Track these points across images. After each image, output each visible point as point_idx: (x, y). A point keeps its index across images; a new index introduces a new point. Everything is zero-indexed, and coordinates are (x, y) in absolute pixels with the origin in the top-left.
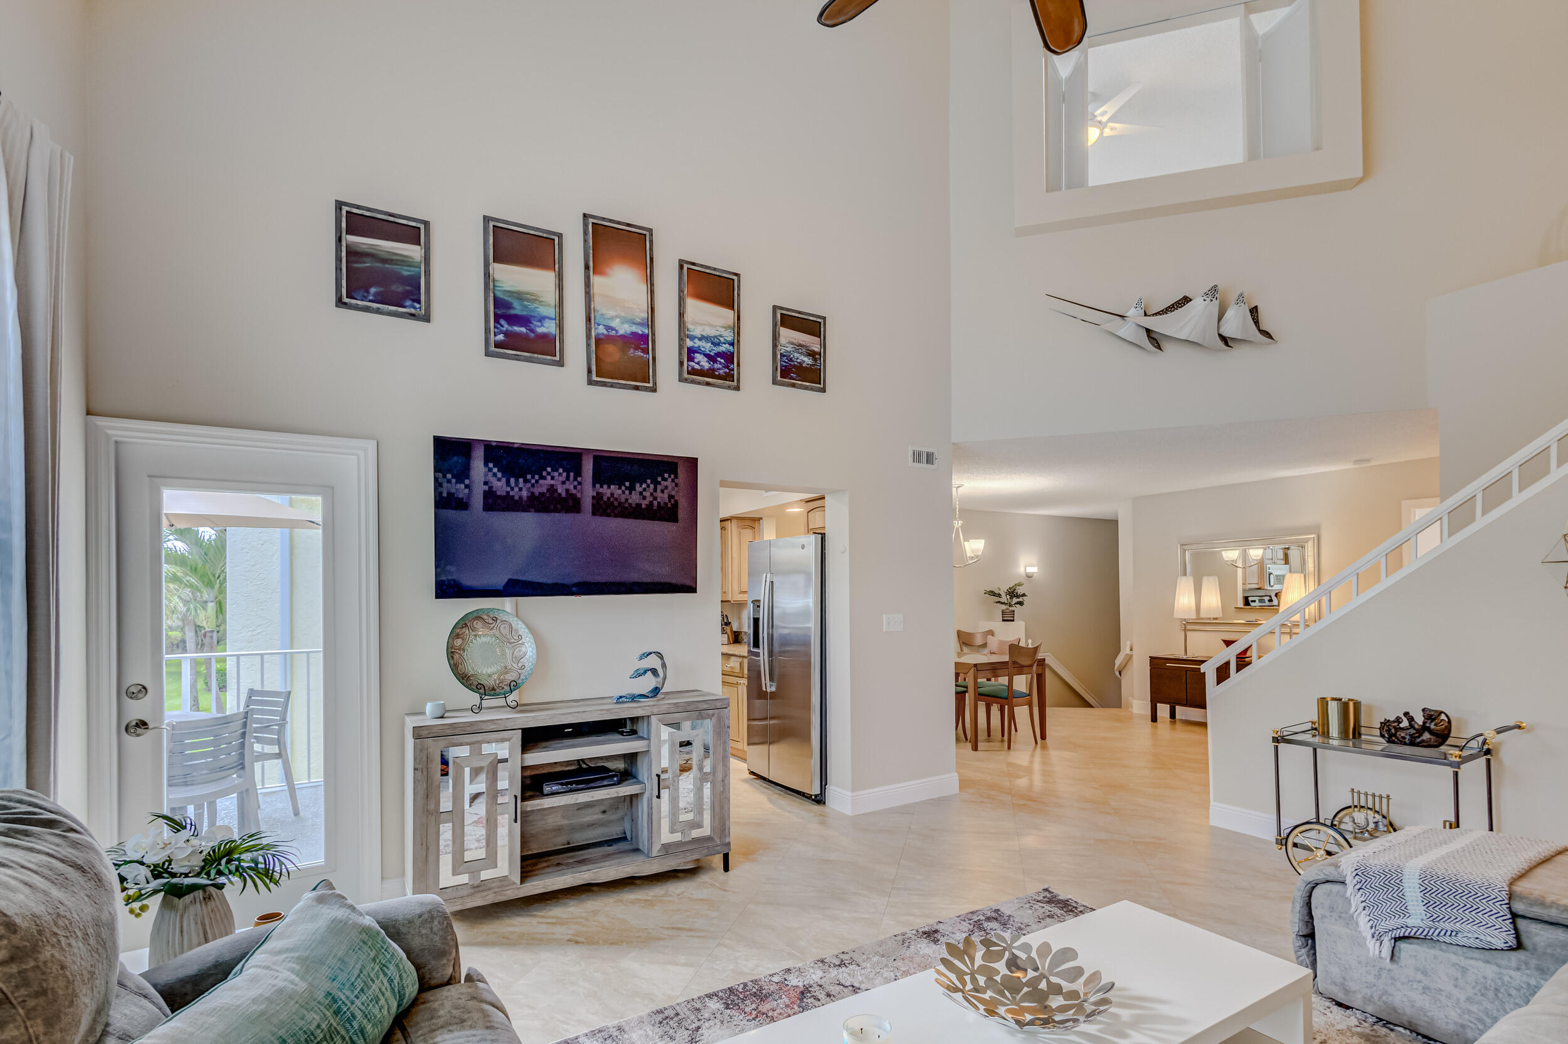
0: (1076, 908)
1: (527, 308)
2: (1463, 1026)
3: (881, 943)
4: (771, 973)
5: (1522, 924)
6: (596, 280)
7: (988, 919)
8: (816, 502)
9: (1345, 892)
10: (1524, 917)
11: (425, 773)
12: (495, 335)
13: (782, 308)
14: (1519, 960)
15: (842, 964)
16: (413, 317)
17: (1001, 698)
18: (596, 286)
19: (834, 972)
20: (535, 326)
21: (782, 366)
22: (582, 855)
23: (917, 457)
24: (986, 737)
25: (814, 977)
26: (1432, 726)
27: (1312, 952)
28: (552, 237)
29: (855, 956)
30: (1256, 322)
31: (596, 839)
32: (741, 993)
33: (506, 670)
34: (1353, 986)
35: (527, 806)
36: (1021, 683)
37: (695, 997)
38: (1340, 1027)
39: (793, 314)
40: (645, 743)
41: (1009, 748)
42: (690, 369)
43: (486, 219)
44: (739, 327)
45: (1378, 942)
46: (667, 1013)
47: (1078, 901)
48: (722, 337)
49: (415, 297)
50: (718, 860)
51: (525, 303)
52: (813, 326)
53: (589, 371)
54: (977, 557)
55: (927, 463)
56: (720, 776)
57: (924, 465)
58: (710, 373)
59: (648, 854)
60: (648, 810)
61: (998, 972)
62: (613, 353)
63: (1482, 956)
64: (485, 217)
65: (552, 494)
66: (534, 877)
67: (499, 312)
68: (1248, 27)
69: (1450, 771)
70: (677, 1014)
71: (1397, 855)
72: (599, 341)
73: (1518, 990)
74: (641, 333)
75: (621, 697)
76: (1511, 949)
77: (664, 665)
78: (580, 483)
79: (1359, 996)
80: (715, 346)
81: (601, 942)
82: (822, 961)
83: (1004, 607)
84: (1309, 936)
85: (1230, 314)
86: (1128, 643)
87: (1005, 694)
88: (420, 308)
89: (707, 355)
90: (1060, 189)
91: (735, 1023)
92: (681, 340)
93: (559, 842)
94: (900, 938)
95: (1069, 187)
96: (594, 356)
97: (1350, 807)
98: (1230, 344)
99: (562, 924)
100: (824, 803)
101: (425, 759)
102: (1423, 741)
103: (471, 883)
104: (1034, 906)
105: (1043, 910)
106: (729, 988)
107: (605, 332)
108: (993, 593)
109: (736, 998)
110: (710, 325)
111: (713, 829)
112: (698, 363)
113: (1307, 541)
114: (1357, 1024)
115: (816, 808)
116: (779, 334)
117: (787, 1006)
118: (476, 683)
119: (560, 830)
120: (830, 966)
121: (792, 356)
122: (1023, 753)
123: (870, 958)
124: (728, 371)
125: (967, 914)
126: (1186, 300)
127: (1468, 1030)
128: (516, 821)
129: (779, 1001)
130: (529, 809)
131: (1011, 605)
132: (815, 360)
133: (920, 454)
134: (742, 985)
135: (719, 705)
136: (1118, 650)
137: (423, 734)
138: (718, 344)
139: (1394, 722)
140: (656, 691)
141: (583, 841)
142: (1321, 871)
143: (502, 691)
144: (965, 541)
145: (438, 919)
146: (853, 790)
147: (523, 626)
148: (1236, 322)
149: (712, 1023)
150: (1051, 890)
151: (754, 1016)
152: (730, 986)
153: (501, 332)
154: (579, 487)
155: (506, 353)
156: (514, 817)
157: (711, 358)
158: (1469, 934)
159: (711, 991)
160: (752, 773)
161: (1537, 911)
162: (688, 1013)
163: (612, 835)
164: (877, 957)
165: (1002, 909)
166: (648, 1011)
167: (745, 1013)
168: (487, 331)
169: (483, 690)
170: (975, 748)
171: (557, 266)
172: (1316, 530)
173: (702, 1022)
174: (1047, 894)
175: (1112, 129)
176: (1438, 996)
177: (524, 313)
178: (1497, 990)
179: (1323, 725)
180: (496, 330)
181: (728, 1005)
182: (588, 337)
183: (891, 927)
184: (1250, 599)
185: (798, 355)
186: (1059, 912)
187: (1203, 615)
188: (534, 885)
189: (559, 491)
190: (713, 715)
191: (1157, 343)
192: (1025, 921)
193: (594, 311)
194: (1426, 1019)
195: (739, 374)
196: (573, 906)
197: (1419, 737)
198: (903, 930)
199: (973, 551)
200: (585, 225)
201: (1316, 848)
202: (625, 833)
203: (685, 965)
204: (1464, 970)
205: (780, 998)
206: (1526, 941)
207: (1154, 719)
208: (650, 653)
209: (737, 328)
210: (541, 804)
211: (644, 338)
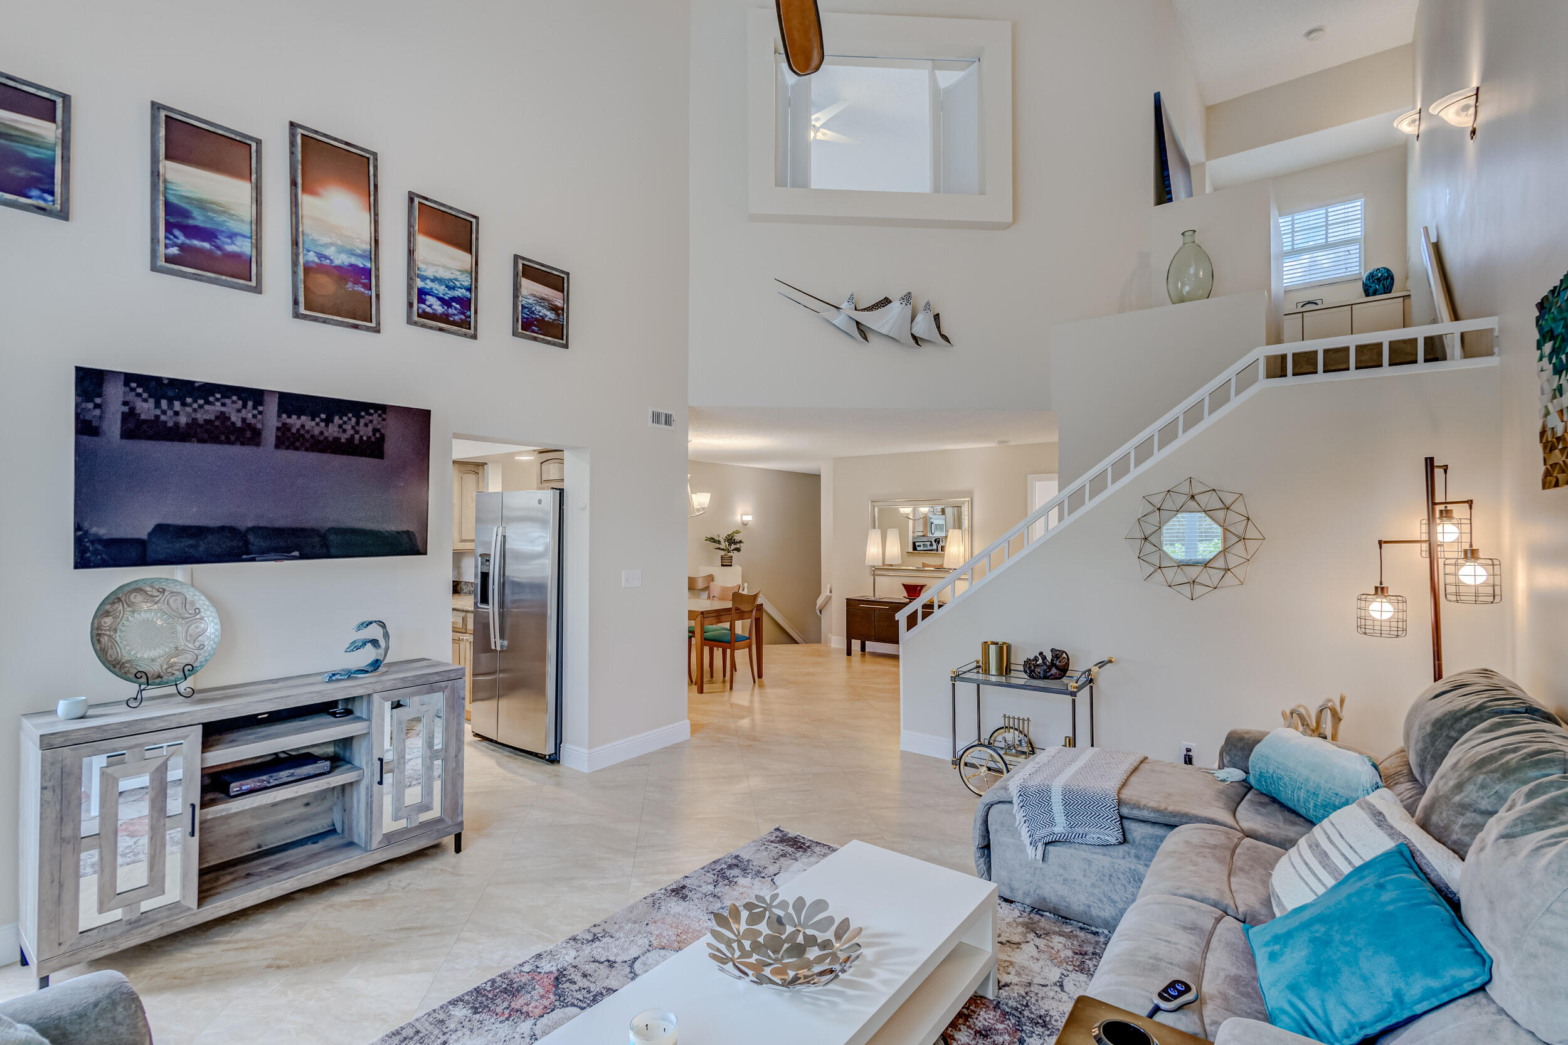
0: (804, 844)
1: (213, 220)
2: (1089, 907)
3: (631, 909)
4: (520, 962)
5: (1126, 823)
6: (305, 200)
7: (730, 867)
8: (550, 454)
9: (1012, 810)
10: (1127, 818)
11: (58, 792)
12: (166, 247)
13: (523, 259)
14: (1125, 851)
15: (595, 938)
16: (42, 212)
17: (724, 642)
18: (305, 206)
19: (587, 949)
20: (224, 243)
21: (523, 318)
22: (277, 860)
23: (656, 418)
24: (710, 679)
25: (567, 958)
26: (1058, 663)
27: (988, 860)
28: (248, 142)
29: (607, 927)
30: (938, 328)
31: (296, 836)
32: (489, 991)
33: (177, 651)
34: (1016, 884)
35: (207, 814)
36: (741, 627)
37: (437, 1007)
38: (1008, 920)
39: (536, 266)
40: (365, 724)
41: (731, 688)
42: (420, 311)
43: (156, 107)
44: (477, 273)
45: (1035, 848)
46: (404, 1033)
47: (805, 836)
48: (458, 281)
49: (46, 187)
50: (449, 841)
51: (210, 214)
52: (556, 280)
53: (296, 302)
54: (704, 509)
55: (666, 424)
56: (452, 751)
57: (663, 426)
58: (444, 318)
59: (366, 847)
60: (367, 799)
61: (760, 933)
62: (326, 286)
63: (1101, 851)
64: (153, 104)
65: (223, 423)
66: (218, 896)
67: (172, 220)
68: (934, 81)
69: (1069, 698)
70: (418, 1032)
71: (1045, 775)
72: (307, 269)
73: (1124, 874)
74: (361, 266)
75: (334, 675)
76: (1120, 843)
77: (386, 635)
78: (260, 413)
79: (1020, 892)
80: (449, 290)
81: (312, 961)
82: (574, 939)
83: (723, 553)
84: (986, 848)
85: (920, 318)
86: (829, 586)
87: (728, 638)
88: (53, 201)
89: (440, 299)
90: (786, 186)
91: (486, 1028)
92: (410, 280)
93: (246, 848)
94: (650, 900)
95: (794, 185)
96: (303, 286)
97: (1002, 728)
98: (919, 343)
99: (256, 948)
100: (559, 762)
101: (58, 773)
102: (1052, 675)
103: (127, 918)
104: (769, 847)
105: (777, 850)
106: (475, 989)
107: (316, 260)
108: (713, 540)
109: (484, 999)
110: (444, 267)
111: (443, 809)
112: (430, 306)
113: (964, 503)
114: (1019, 915)
115: (550, 768)
116: (521, 285)
117: (542, 997)
118: (135, 671)
119: (248, 832)
120: (582, 943)
121: (534, 309)
122: (743, 695)
123: (623, 927)
124: (463, 317)
125: (710, 864)
126: (886, 301)
127: (1092, 909)
128: (193, 834)
129: (533, 993)
130: (209, 817)
131: (729, 552)
132: (558, 315)
133: (659, 414)
134: (490, 982)
135: (453, 675)
136: (818, 592)
137: (55, 742)
138: (454, 288)
139: (1033, 660)
140: (376, 664)
141: (279, 841)
142: (995, 794)
143: (172, 678)
144: (692, 493)
145: (122, 1004)
146: (590, 747)
147: (203, 598)
148: (923, 326)
149: (459, 1034)
150: (781, 829)
151: (507, 1016)
152: (475, 986)
153: (175, 245)
154: (259, 417)
155: (182, 271)
156: (190, 830)
157: (445, 302)
158: (1094, 835)
159: (454, 996)
160: (477, 735)
161: (1136, 813)
162: (430, 1028)
163: (317, 829)
164: (630, 925)
165: (742, 855)
166: (381, 1035)
167: (497, 1014)
168: (154, 240)
169: (143, 678)
170: (701, 691)
171: (254, 177)
172: (970, 494)
173: (448, 1035)
174: (778, 833)
175: (824, 134)
176: (1073, 885)
177: (208, 225)
178: (1111, 875)
179: (985, 664)
180: (168, 242)
181: (476, 1008)
182: (295, 263)
183: (640, 890)
184: (917, 544)
185: (540, 308)
186: (790, 850)
187: (886, 563)
188: (217, 907)
189: (233, 419)
190: (447, 687)
191: (865, 334)
192: (763, 863)
193: (303, 234)
194: (1065, 904)
195: (476, 321)
196: (268, 921)
197: (1049, 672)
198: (652, 891)
199: (699, 504)
200: (293, 136)
201: (981, 765)
202: (334, 825)
203: (419, 971)
204: (1090, 862)
205: (534, 989)
206: (1129, 837)
207: (849, 653)
208: (371, 623)
209: (474, 272)
210: (227, 809)
211: (367, 272)
